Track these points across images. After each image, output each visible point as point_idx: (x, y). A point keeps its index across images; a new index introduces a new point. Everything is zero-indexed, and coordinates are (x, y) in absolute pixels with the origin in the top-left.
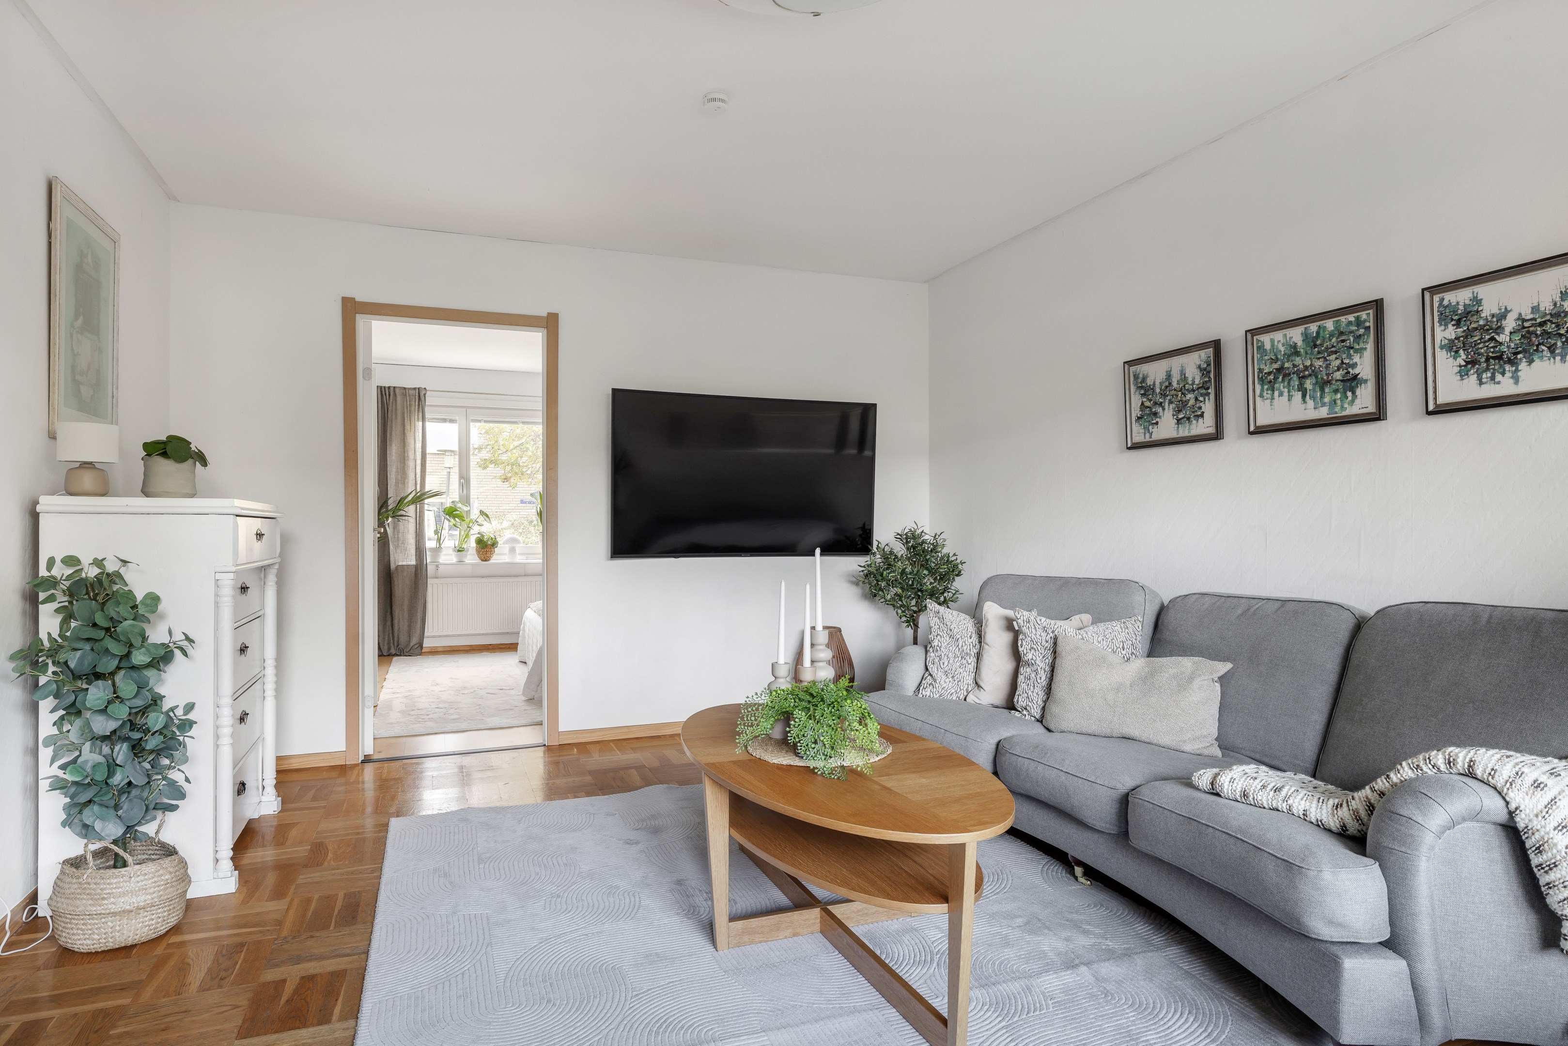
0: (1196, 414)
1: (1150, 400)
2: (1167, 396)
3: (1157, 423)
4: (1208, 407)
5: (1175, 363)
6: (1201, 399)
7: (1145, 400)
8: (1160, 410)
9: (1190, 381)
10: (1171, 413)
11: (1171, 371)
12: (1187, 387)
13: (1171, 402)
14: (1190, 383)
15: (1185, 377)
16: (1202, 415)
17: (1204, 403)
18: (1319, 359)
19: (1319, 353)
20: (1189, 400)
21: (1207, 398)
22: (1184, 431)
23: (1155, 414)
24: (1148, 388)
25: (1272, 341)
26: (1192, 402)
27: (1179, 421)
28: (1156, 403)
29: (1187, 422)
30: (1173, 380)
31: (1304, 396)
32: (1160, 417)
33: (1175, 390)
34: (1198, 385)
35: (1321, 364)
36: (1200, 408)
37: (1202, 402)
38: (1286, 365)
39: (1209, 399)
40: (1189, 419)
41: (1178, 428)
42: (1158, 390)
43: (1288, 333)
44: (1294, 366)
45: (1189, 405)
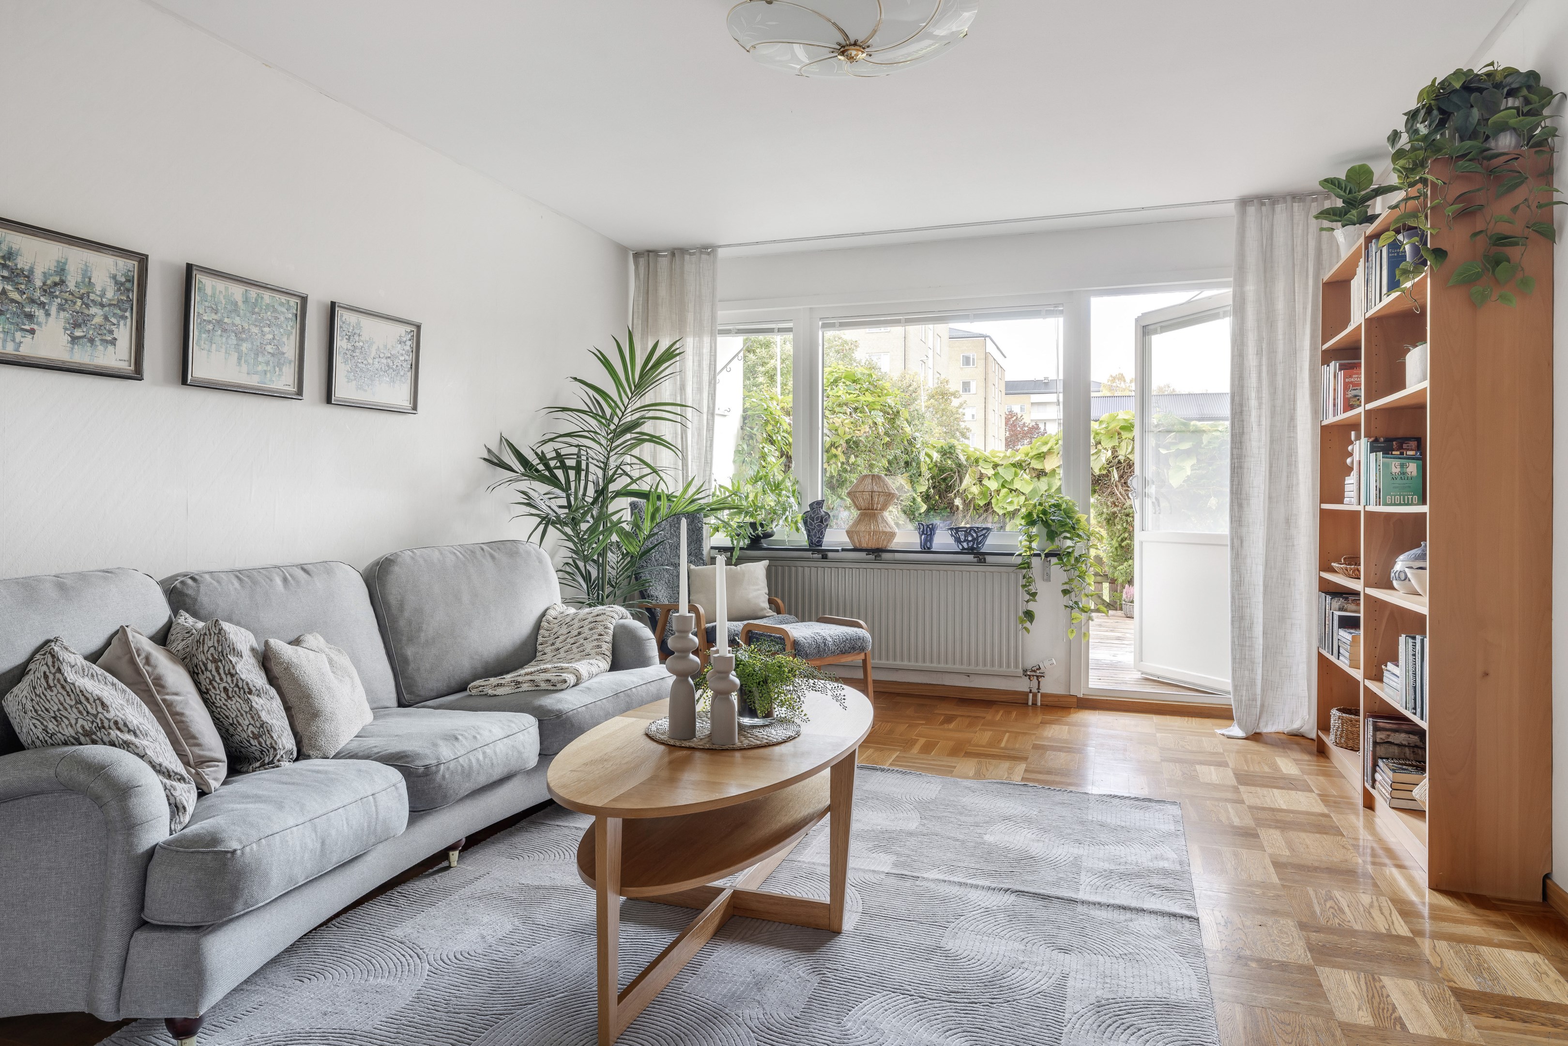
0: (104, 338)
1: (22, 293)
2: (57, 297)
3: (32, 332)
4: (124, 334)
5: (76, 257)
6: (114, 320)
7: (9, 288)
8: (39, 313)
9: (98, 289)
10: (62, 323)
11: (65, 264)
12: (92, 296)
13: (61, 308)
14: (98, 293)
15: (90, 281)
16: (113, 342)
17: (118, 327)
18: (256, 326)
19: (256, 320)
20: (94, 316)
21: (122, 323)
22: (81, 356)
23: (30, 317)
24: (18, 271)
25: (214, 288)
26: (98, 320)
27: (74, 340)
28: (32, 301)
29: (89, 344)
30: (69, 278)
31: (239, 359)
32: (39, 324)
33: (71, 294)
34: (110, 300)
35: (257, 331)
36: (111, 332)
37: (114, 325)
38: (226, 320)
39: (125, 325)
40: (92, 341)
41: (72, 349)
42: (38, 283)
43: (230, 287)
44: (234, 324)
45: (93, 322)
